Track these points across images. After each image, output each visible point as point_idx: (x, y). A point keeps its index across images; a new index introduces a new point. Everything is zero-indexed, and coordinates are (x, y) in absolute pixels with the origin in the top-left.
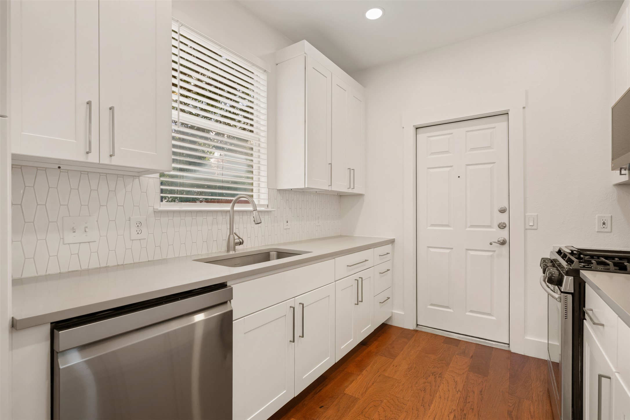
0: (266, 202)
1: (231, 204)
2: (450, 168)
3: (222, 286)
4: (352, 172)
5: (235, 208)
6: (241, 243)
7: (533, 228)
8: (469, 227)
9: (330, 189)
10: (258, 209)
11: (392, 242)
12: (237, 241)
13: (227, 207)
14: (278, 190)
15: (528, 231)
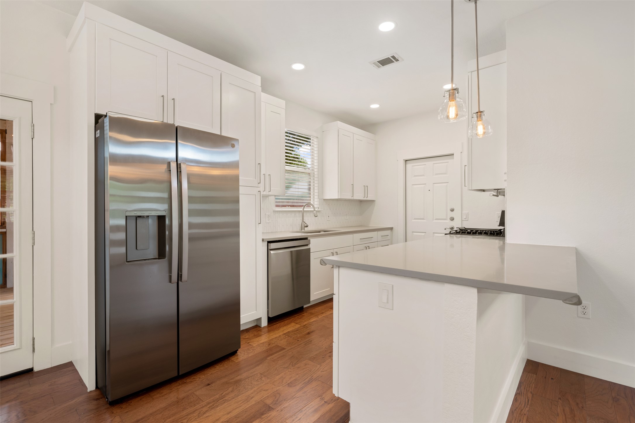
0: (318, 206)
1: (303, 207)
2: (425, 185)
3: (306, 239)
4: (366, 187)
5: (305, 210)
6: (307, 226)
7: (466, 220)
8: (435, 220)
9: (352, 198)
10: (316, 209)
11: (391, 229)
12: (305, 225)
13: (301, 209)
14: (324, 199)
15: (464, 221)
